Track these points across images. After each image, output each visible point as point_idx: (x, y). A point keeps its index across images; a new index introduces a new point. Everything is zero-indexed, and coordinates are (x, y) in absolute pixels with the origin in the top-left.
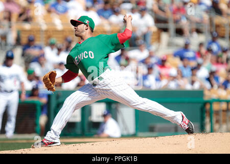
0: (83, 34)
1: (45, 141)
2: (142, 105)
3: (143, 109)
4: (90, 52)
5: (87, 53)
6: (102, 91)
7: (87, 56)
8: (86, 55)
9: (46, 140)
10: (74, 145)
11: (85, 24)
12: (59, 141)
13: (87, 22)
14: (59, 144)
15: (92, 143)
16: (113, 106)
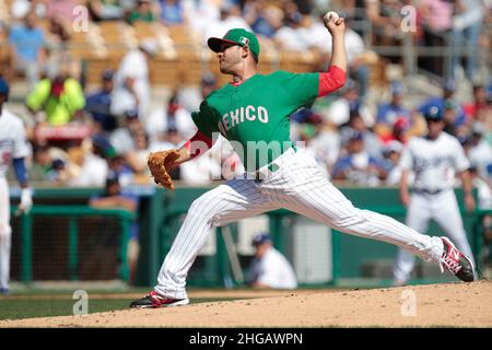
0: (239, 66)
1: (154, 297)
2: (361, 226)
3: (363, 232)
4: (260, 108)
5: (254, 110)
6: (274, 194)
7: (254, 117)
8: (251, 113)
9: (157, 294)
10: (209, 304)
11: (241, 45)
12: (186, 296)
13: (244, 42)
14: (187, 301)
15: (248, 301)
16: (285, 222)
